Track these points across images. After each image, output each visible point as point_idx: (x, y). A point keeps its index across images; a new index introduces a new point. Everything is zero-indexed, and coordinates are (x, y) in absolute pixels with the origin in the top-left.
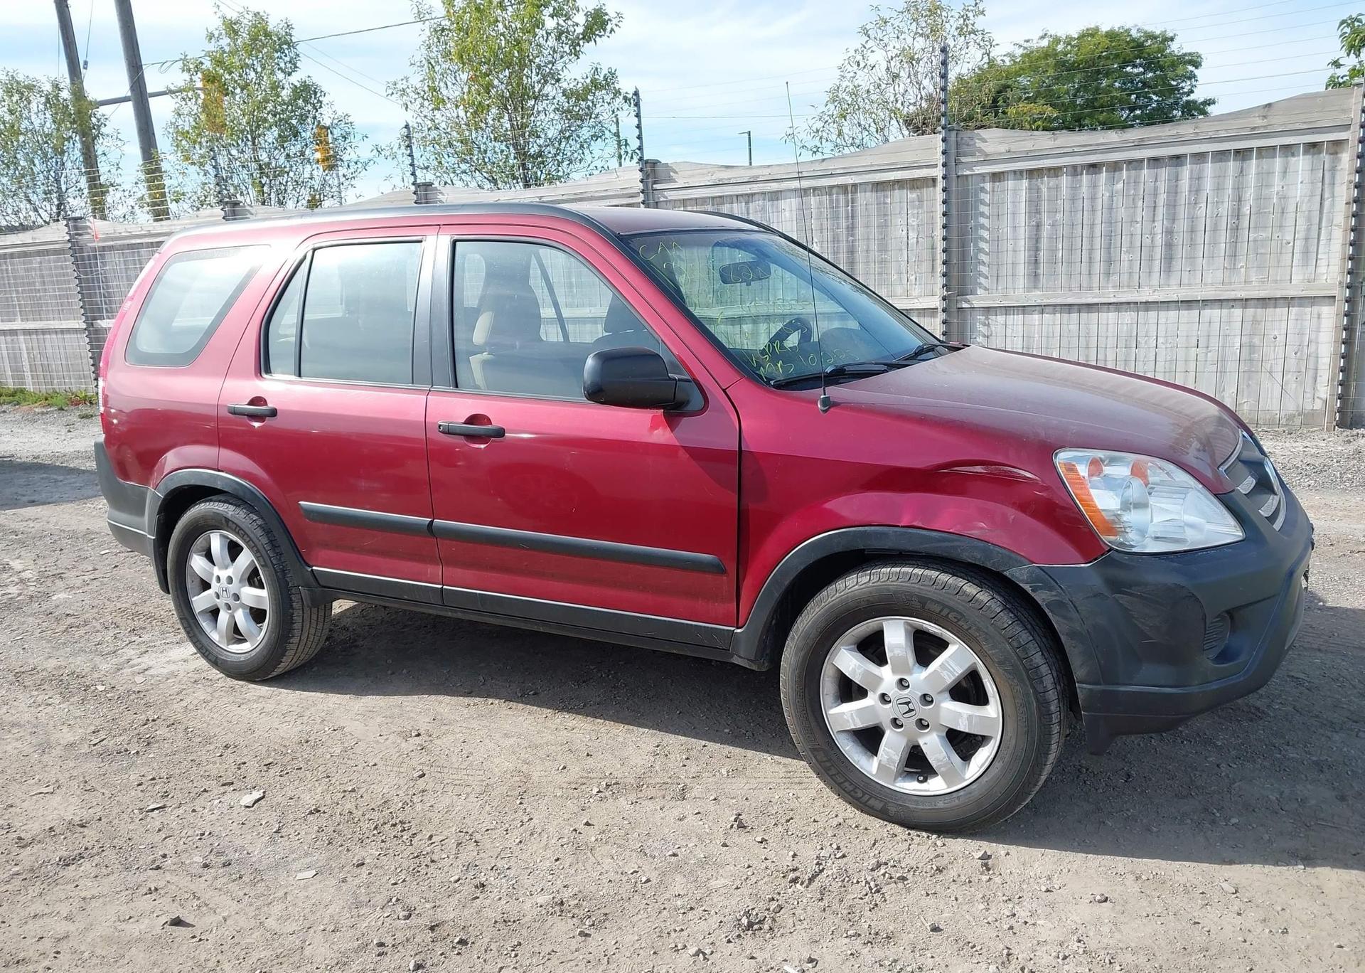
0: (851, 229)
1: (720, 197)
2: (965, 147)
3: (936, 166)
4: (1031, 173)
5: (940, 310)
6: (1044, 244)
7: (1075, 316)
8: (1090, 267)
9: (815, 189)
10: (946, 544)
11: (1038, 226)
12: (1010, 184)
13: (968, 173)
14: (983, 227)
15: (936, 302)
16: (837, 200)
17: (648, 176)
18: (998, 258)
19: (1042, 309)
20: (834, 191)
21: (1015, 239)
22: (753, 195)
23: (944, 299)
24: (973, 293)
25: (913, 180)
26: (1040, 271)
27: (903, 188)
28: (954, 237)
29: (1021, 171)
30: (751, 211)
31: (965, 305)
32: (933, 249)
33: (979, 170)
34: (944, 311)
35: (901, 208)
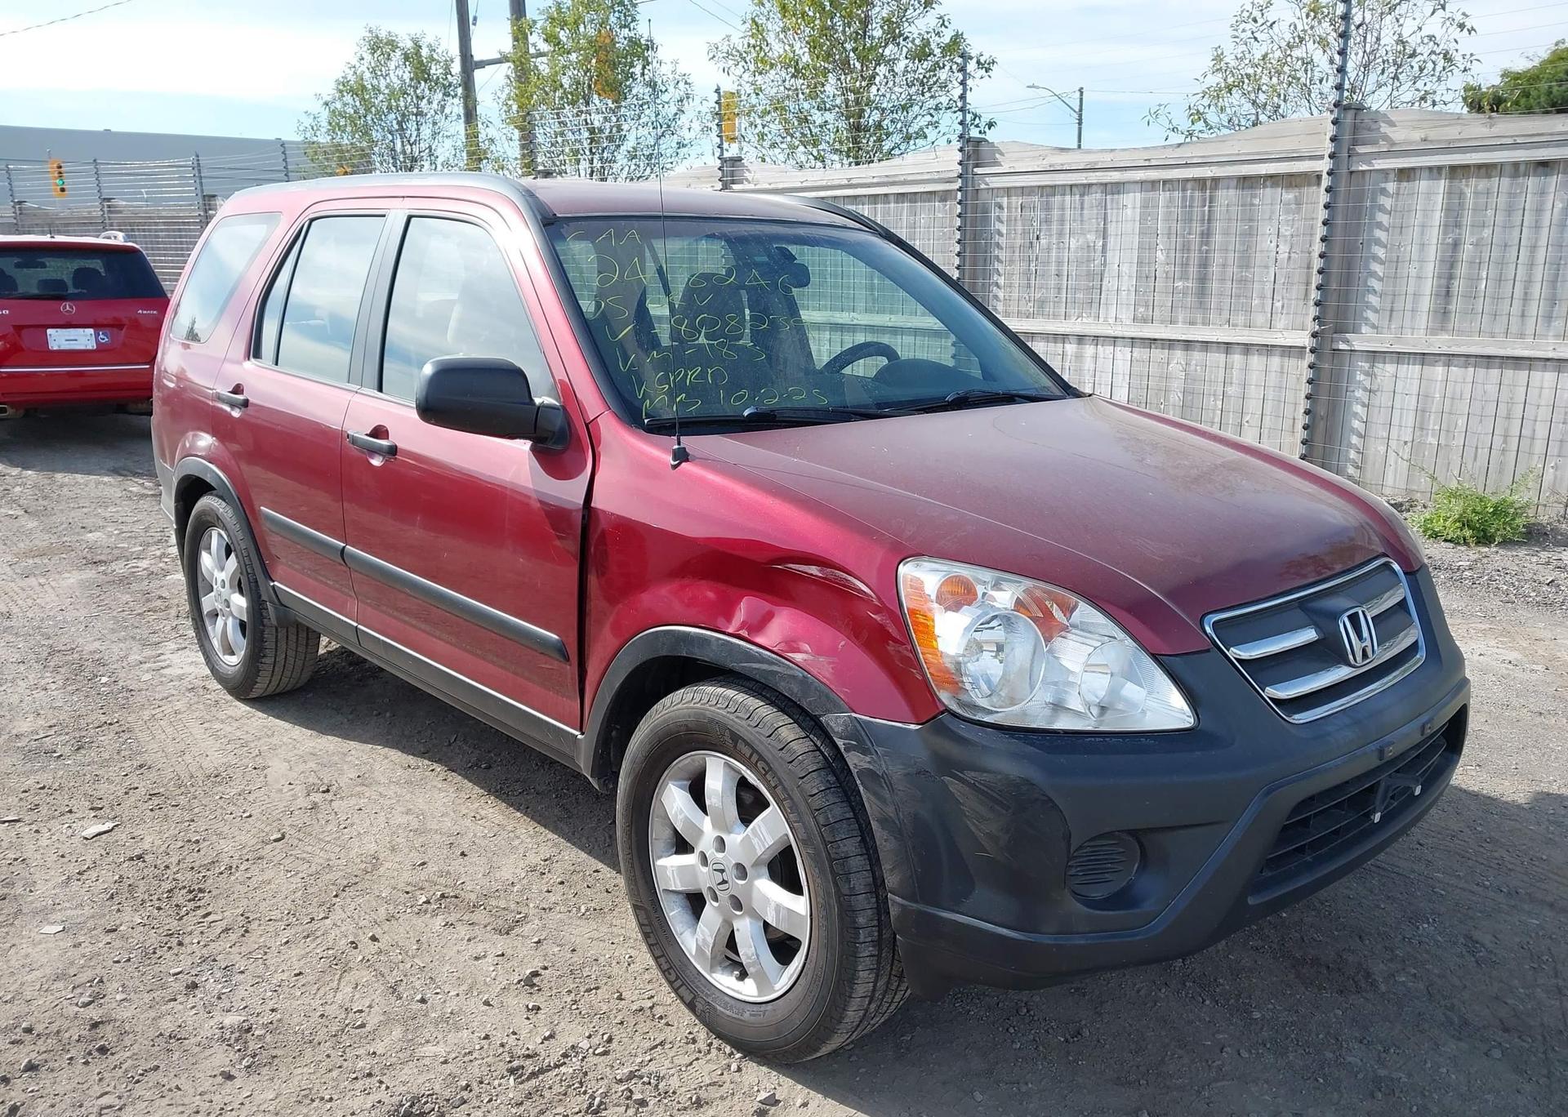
0: (1206, 235)
1: (1051, 187)
2: (1365, 132)
3: (1321, 157)
4: (1455, 171)
5: (1308, 350)
6: (1462, 270)
7: (1495, 373)
8: (1524, 306)
9: (1165, 182)
10: (765, 667)
11: (1456, 245)
12: (1423, 185)
13: (1365, 168)
14: (1378, 242)
15: (1304, 339)
16: (1192, 197)
17: (969, 158)
18: (1395, 286)
19: (1449, 359)
20: (1189, 185)
21: (1422, 261)
22: (1090, 185)
23: (1314, 335)
24: (1356, 330)
25: (1291, 175)
26: (1452, 307)
27: (1278, 186)
28: (1336, 254)
29: (1439, 168)
30: (1086, 206)
31: (1342, 346)
32: (1308, 268)
33: (1380, 164)
34: (1312, 351)
35: (1272, 212)
